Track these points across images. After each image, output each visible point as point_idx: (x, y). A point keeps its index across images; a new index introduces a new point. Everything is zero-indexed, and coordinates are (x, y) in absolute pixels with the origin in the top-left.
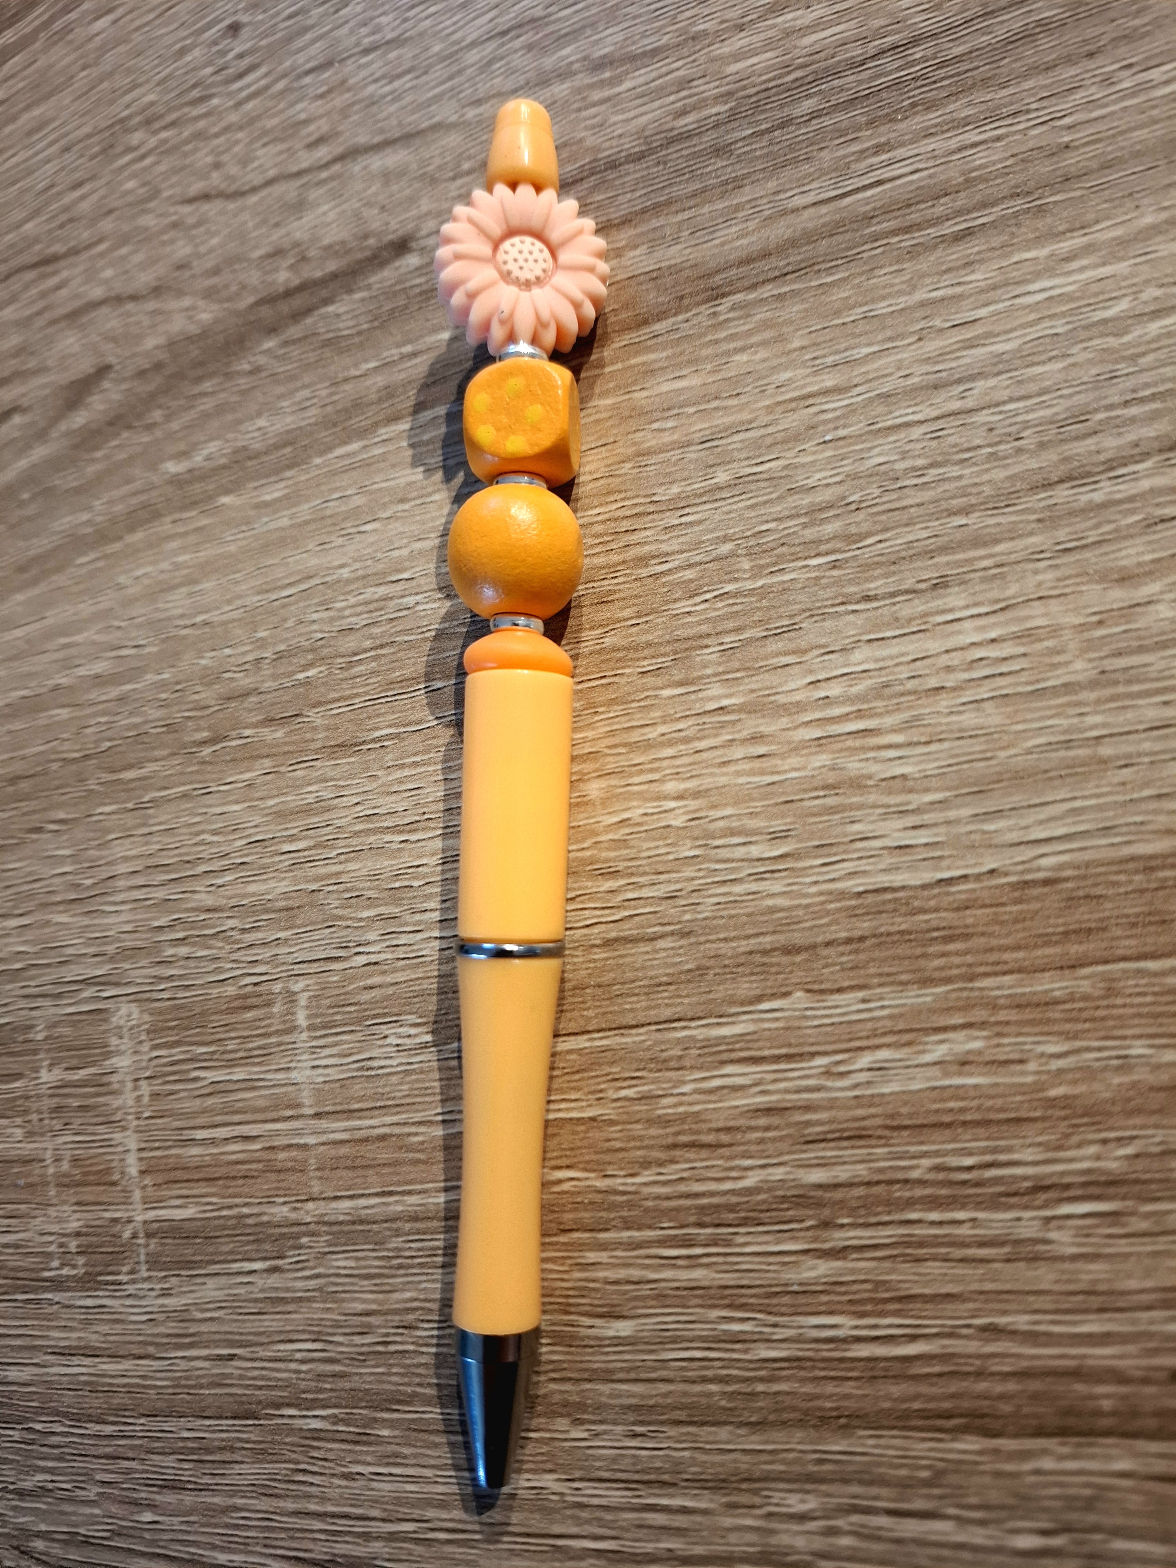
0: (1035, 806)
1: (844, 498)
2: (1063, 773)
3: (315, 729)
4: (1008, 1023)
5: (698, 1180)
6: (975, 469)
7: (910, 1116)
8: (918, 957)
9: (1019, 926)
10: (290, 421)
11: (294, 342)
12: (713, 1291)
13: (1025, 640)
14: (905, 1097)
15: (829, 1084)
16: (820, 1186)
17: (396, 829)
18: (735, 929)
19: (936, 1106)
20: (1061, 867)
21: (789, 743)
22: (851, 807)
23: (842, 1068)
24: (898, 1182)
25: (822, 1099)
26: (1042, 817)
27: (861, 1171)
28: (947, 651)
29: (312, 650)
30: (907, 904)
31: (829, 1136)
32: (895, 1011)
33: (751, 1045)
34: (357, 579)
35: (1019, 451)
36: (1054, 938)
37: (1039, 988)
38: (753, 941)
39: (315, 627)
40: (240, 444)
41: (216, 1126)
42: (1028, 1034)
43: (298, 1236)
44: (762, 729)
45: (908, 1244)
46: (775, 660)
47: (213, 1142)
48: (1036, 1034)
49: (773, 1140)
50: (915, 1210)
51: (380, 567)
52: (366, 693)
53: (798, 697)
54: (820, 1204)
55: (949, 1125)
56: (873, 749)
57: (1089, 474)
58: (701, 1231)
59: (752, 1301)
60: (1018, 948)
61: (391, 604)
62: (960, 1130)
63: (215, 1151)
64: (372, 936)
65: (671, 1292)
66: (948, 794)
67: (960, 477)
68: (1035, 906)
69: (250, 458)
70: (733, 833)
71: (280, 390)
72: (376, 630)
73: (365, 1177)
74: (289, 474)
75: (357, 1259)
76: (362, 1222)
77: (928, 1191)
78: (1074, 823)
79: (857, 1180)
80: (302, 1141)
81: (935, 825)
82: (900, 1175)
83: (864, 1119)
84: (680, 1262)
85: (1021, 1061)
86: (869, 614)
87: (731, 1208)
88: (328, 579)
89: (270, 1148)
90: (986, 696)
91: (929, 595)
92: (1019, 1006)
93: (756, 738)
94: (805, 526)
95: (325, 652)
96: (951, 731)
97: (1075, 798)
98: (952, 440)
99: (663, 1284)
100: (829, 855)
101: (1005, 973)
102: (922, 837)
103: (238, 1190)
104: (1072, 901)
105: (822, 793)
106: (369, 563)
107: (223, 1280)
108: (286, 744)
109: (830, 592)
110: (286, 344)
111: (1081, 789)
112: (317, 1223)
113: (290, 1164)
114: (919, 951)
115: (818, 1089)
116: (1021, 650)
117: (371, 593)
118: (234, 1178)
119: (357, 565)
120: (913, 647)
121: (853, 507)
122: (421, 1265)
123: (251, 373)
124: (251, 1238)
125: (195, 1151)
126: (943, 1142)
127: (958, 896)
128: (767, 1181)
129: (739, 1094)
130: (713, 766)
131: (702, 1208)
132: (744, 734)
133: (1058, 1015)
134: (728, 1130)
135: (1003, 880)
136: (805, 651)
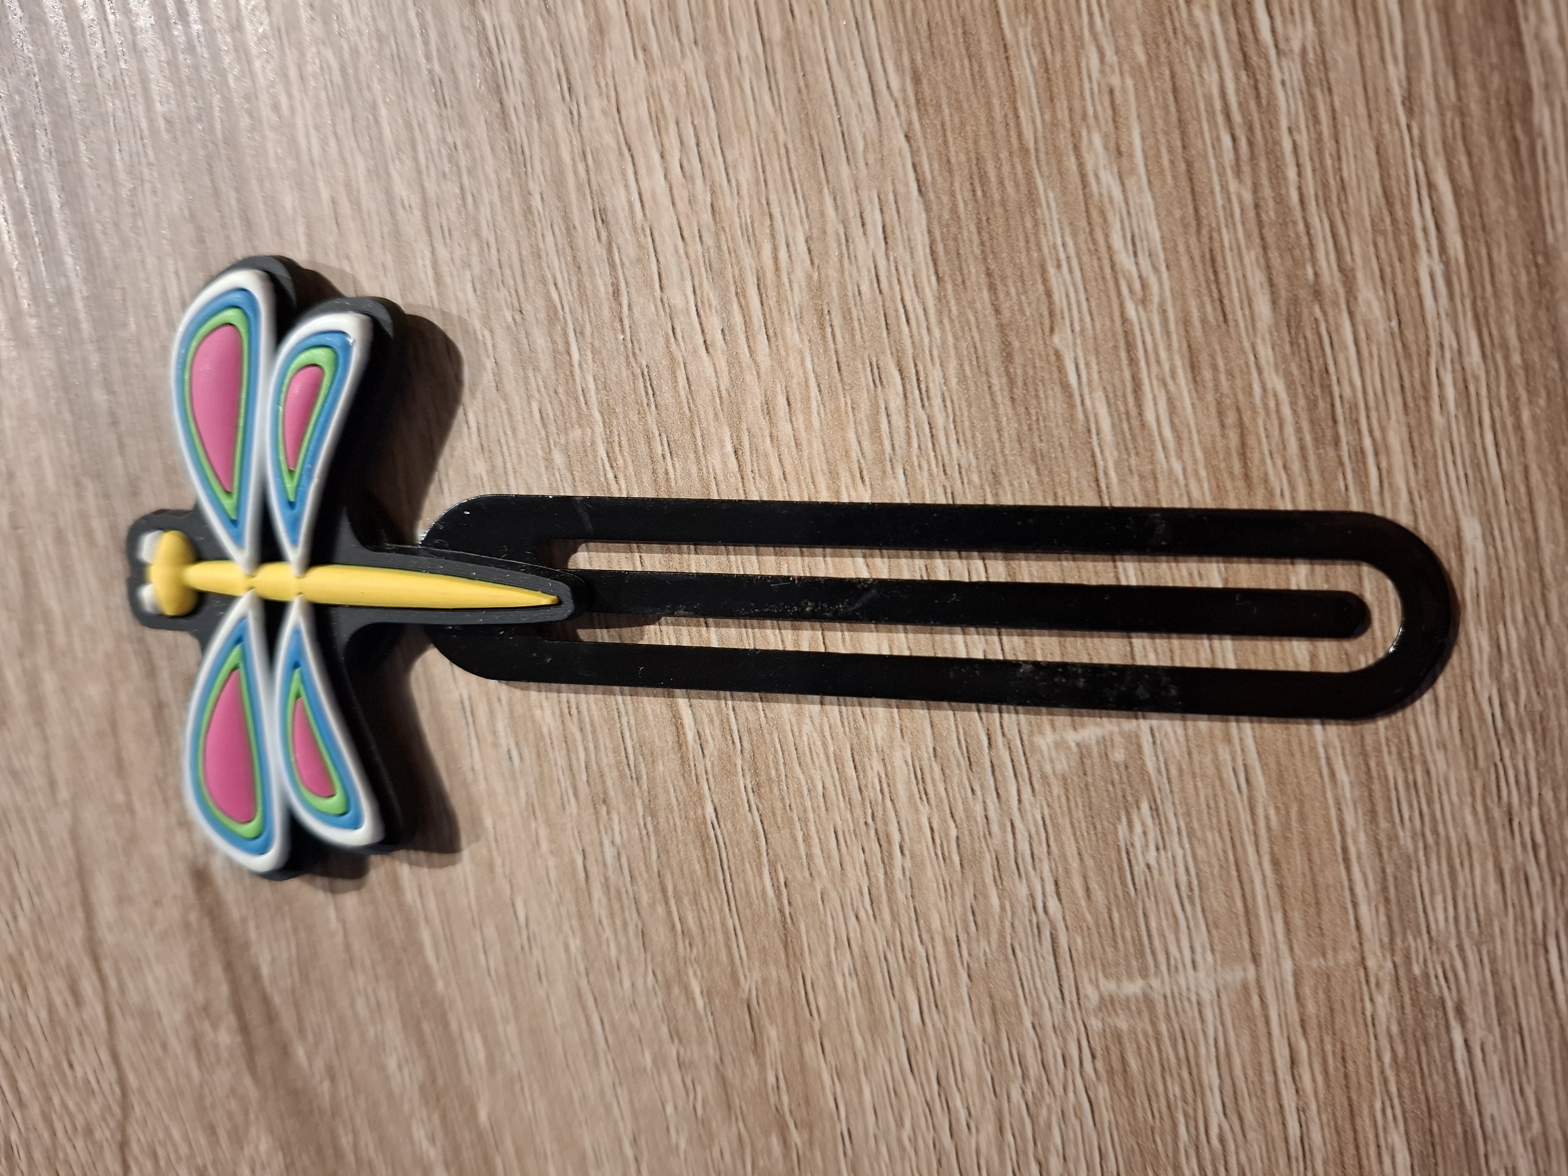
0: (836, 99)
1: (508, 328)
2: (801, 74)
3: (765, 981)
4: (1071, 110)
5: (1285, 448)
6: (484, 191)
7: (1182, 207)
8: (1006, 211)
9: (965, 105)
10: (392, 1025)
11: (300, 1020)
12: (1413, 422)
13: (662, 123)
14: (1163, 214)
15: (1156, 299)
16: (1274, 302)
17: (887, 862)
18: (986, 419)
19: (1169, 178)
20: (899, 68)
21: (773, 370)
22: (843, 296)
23: (1137, 286)
24: (1258, 215)
25: (1174, 306)
26: (847, 91)
27: (1251, 257)
28: (673, 204)
29: (668, 987)
30: (948, 226)
31: (1216, 295)
32: (1067, 231)
33: (1119, 393)
34: (583, 927)
35: (468, 146)
36: (976, 68)
37: (1031, 79)
38: (999, 399)
39: (640, 984)
40: (416, 1096)
41: (1281, 1106)
42: (1081, 86)
43: (1412, 980)
44: (758, 403)
45: (1327, 199)
46: (682, 393)
47: (1301, 1110)
48: (1081, 79)
49: (1227, 359)
50: (1287, 192)
51: (568, 895)
52: (721, 910)
53: (722, 364)
54: (1295, 301)
55: (1189, 165)
56: (779, 277)
57: (495, 73)
58: (1344, 440)
59: (1416, 374)
60: (989, 105)
61: (613, 878)
62: (1193, 152)
63: (1313, 1107)
64: (1022, 891)
65: (1421, 473)
66: (826, 191)
67: (492, 205)
68: (943, 92)
69: (434, 1081)
70: (876, 430)
71: (355, 1039)
72: (645, 899)
73: (1328, 887)
74: (454, 1026)
75: (1432, 893)
76: (1385, 889)
77: (1265, 181)
78: (853, 58)
79: (1262, 261)
80: (1290, 979)
81: (860, 203)
82: (1251, 214)
83: (1192, 258)
84: (1384, 465)
85: (1111, 92)
86: (633, 291)
87: (1313, 405)
88: (582, 968)
89: (1303, 1027)
90: (721, 159)
91: (614, 229)
92: (1052, 100)
93: (768, 410)
94: (536, 369)
95: (670, 969)
96: (758, 193)
97: (827, 60)
98: (453, 216)
99: (1413, 484)
100: (898, 317)
101: (1017, 117)
102: (874, 218)
103: (1362, 1070)
104: (935, 53)
105: (829, 330)
106: (563, 911)
107: (1484, 1089)
108: (785, 1022)
109: (608, 334)
110: (301, 1032)
111: (818, 54)
112: (1393, 954)
113: (1321, 995)
114: (999, 210)
115: (1163, 312)
116: (672, 127)
117: (599, 907)
118: (1346, 1076)
119: (566, 927)
120: (669, 241)
121: (518, 317)
122: (1430, 803)
123: (333, 1080)
124: (1423, 1049)
125: (1316, 1136)
126: (1209, 170)
127: (936, 173)
128: (1276, 365)
129: (1178, 403)
130: (801, 457)
131: (1318, 441)
132: (764, 423)
133: (1058, 58)
134: (1220, 414)
135: (917, 126)
136: (673, 359)
